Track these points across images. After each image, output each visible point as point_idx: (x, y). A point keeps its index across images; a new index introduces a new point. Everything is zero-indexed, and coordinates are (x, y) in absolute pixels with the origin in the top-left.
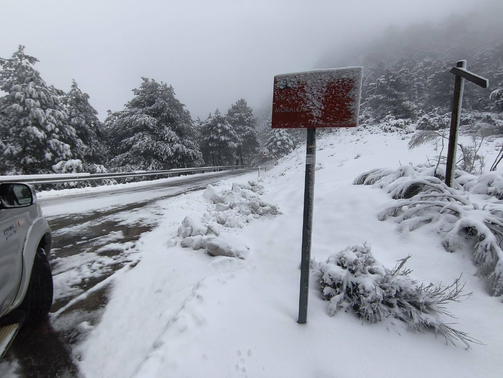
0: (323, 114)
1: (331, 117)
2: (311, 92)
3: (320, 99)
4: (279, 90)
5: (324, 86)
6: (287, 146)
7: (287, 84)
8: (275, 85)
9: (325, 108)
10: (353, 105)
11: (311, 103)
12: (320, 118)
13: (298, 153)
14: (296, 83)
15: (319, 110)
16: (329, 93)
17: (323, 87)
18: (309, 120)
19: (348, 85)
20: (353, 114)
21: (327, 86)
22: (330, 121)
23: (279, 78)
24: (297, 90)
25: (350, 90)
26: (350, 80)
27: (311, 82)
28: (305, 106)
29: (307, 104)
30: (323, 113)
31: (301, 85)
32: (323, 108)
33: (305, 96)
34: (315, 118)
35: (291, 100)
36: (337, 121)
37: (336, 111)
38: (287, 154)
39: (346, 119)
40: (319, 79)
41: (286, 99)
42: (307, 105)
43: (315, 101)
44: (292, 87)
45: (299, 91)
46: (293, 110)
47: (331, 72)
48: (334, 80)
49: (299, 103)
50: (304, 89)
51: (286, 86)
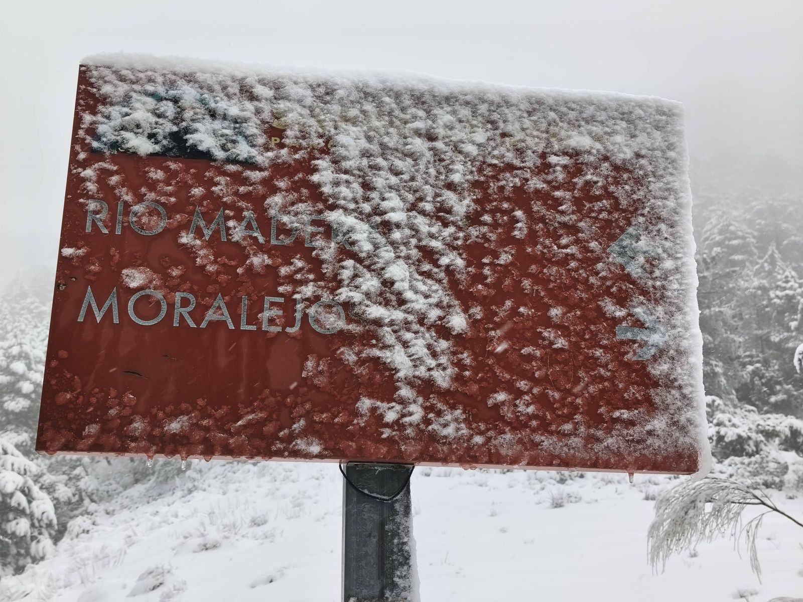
0: (459, 364)
1: (519, 394)
2: (367, 207)
3: (435, 263)
4: (114, 159)
5: (456, 178)
6: (22, 526)
7: (187, 131)
8: (88, 118)
9: (474, 323)
10: (658, 321)
11: (371, 283)
12: (444, 394)
13: (84, 563)
14: (252, 129)
15: (430, 336)
16: (494, 226)
17: (450, 186)
18: (365, 404)
19: (609, 195)
20: (670, 383)
21: (475, 184)
22: (518, 425)
23: (122, 79)
24: (265, 182)
25: (623, 230)
26: (616, 168)
27: (363, 144)
28: (326, 297)
29: (339, 284)
30: (466, 357)
31: (295, 149)
32: (458, 322)
33: (329, 231)
34: (405, 392)
35: (214, 243)
36: (568, 427)
37: (552, 356)
38: (19, 570)
39: (625, 414)
40: (417, 133)
41: (173, 232)
42: (344, 294)
43: (398, 272)
44: (220, 154)
45: (275, 190)
46: (236, 320)
47: (491, 103)
48: (520, 152)
49: (284, 271)
50: (315, 178)
51: (178, 137)
